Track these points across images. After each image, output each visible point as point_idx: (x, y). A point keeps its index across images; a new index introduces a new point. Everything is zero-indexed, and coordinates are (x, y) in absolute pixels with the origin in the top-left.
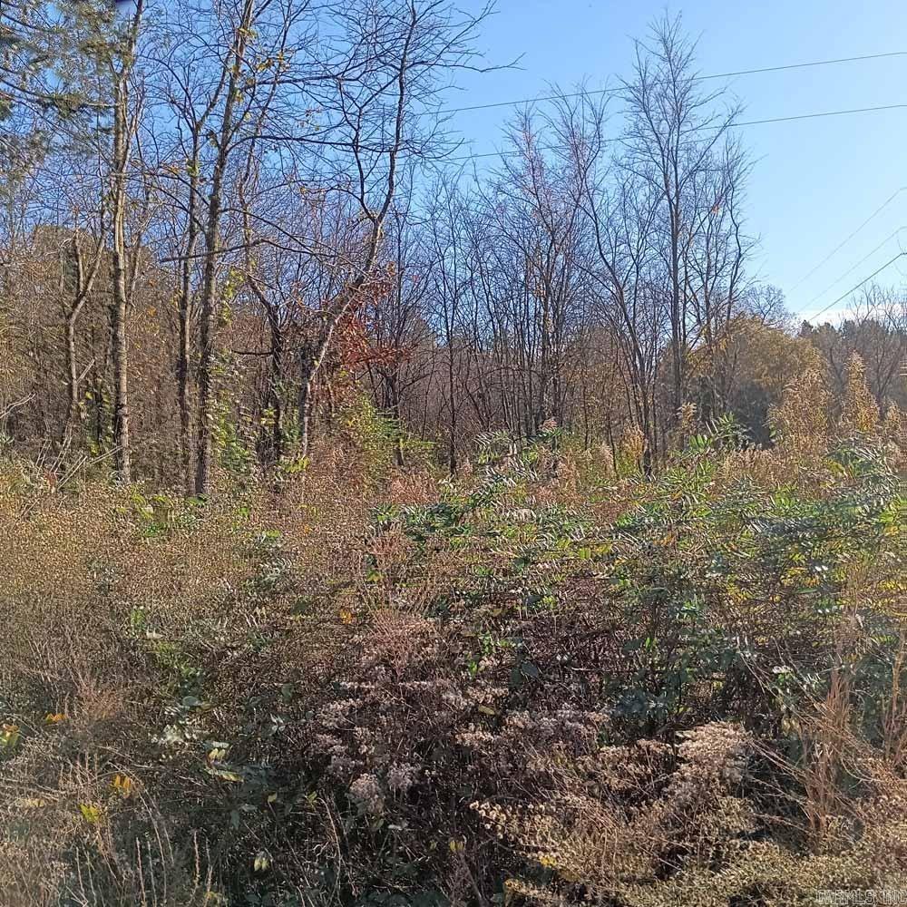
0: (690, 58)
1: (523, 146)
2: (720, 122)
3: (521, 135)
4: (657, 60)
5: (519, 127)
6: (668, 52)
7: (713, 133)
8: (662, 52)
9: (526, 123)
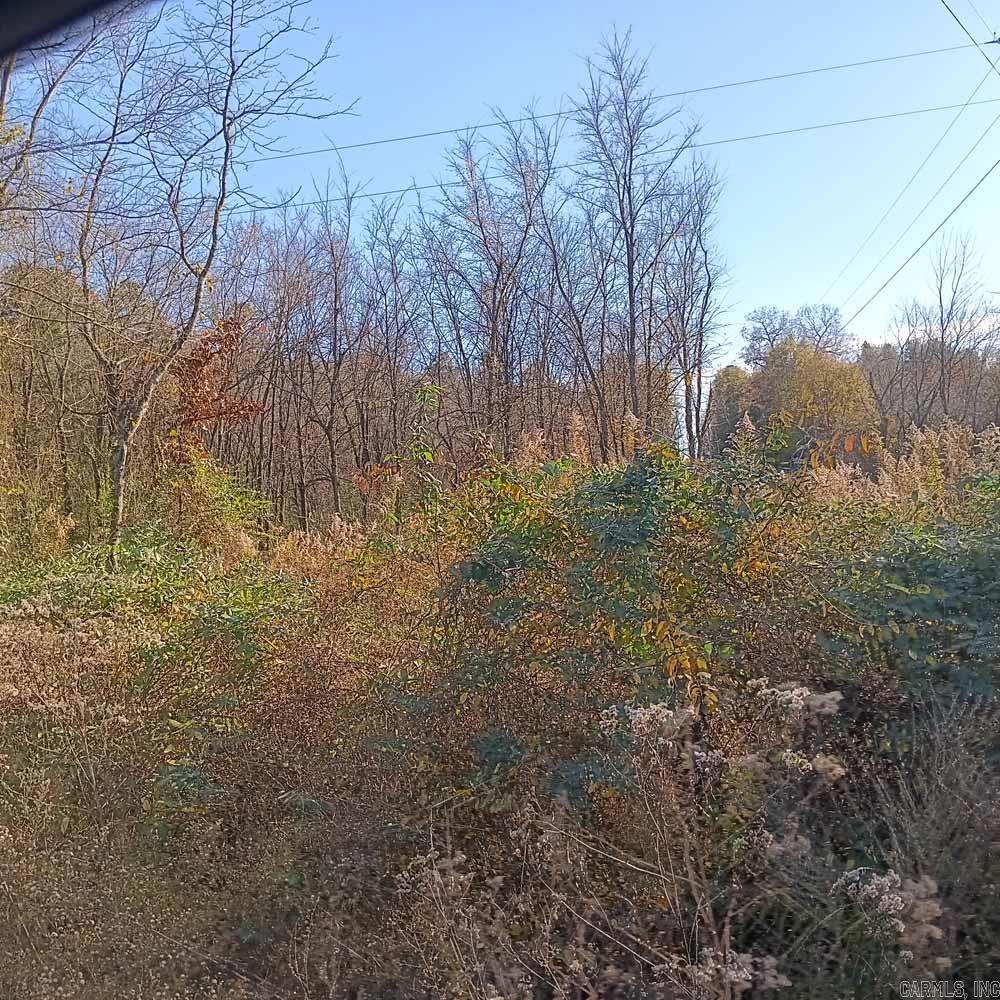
0: (642, 76)
1: (466, 176)
2: (676, 143)
3: (462, 163)
4: (606, 79)
5: (461, 155)
6: (619, 69)
7: (670, 155)
8: (612, 70)
9: (467, 149)
